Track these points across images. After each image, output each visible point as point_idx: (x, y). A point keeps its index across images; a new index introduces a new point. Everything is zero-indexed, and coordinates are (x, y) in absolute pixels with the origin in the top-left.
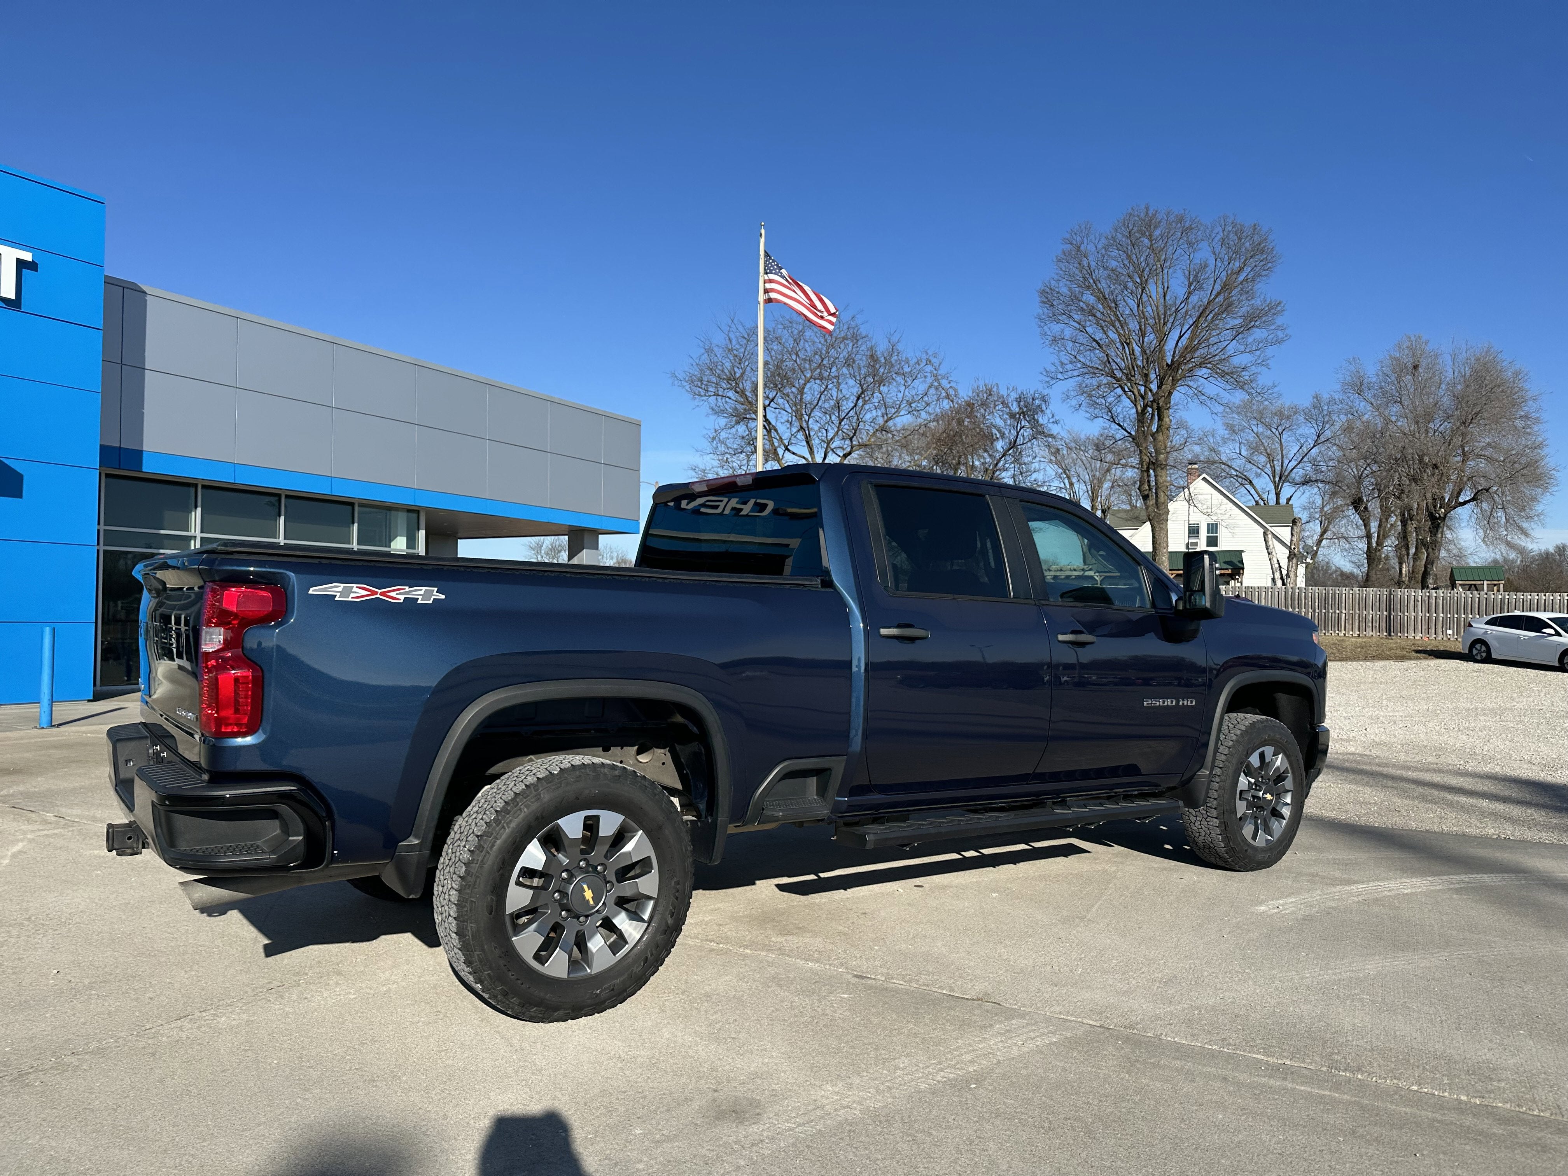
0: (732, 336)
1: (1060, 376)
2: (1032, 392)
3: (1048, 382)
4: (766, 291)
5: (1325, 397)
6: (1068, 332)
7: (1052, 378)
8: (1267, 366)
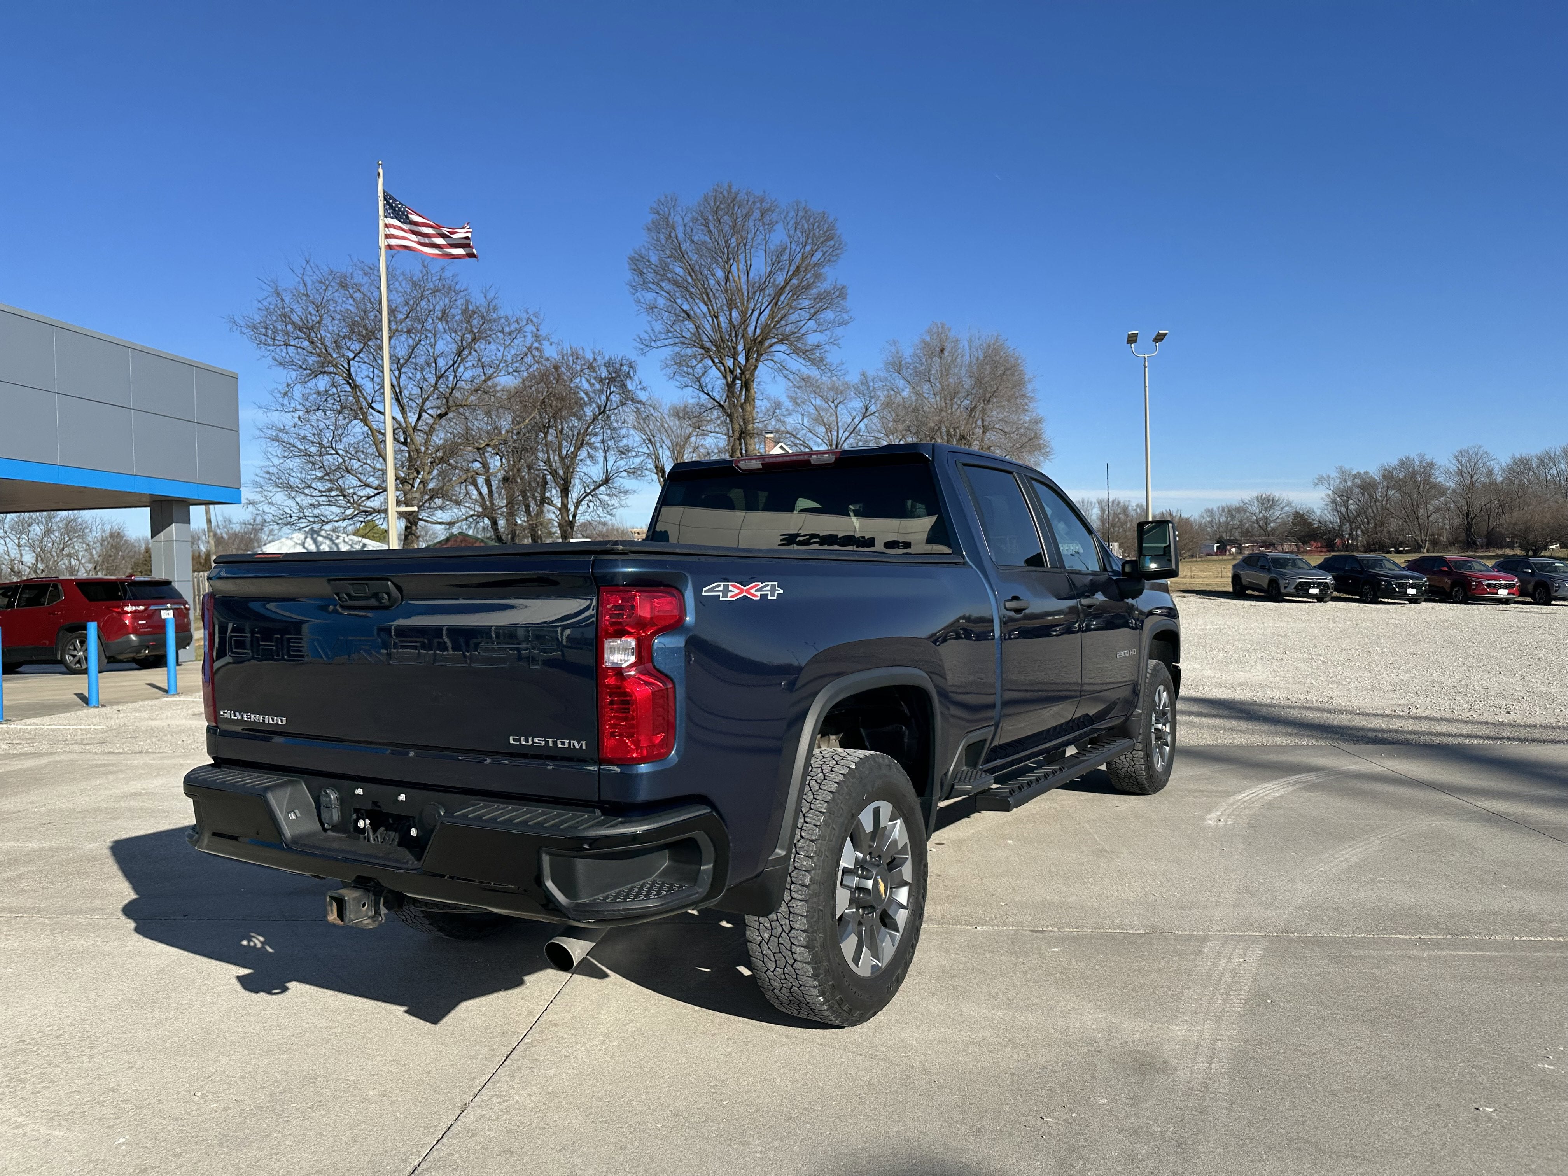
0: (306, 279)
1: (653, 344)
2: (620, 358)
3: (642, 349)
4: (387, 236)
5: (871, 373)
6: (661, 302)
7: (647, 345)
8: (838, 345)
